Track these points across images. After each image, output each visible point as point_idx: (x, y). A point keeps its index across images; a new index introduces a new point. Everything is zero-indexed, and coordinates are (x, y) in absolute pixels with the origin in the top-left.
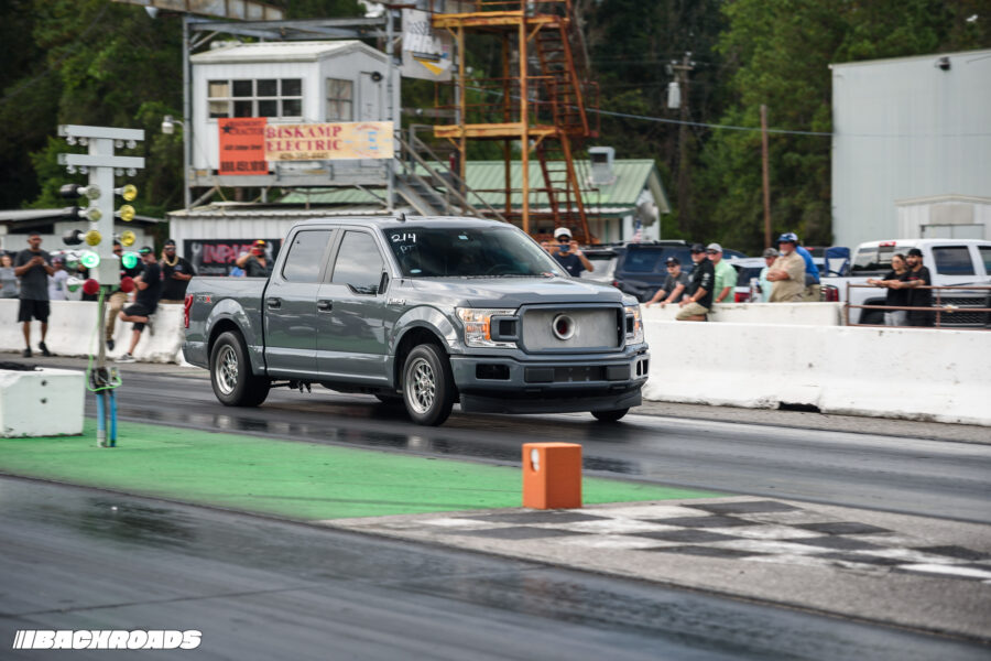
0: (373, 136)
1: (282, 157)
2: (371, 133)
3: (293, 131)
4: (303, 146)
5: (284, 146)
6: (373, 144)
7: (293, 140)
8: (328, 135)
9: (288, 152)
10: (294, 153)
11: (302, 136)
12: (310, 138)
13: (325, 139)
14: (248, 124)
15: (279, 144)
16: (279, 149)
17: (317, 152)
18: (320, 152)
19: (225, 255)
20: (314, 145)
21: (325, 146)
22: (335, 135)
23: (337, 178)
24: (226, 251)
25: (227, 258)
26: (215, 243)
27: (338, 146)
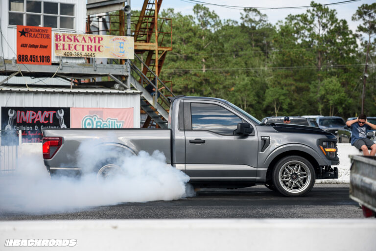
0: (122, 45)
1: (65, 54)
2: (120, 43)
3: (72, 38)
4: (79, 48)
5: (66, 47)
6: (122, 50)
7: (73, 44)
8: (95, 42)
9: (69, 51)
10: (73, 52)
11: (78, 41)
12: (83, 43)
13: (93, 44)
14: (36, 31)
15: (64, 45)
16: (64, 49)
17: (87, 52)
18: (90, 52)
19: (32, 118)
20: (86, 48)
21: (93, 49)
22: (99, 42)
23: (98, 69)
24: (33, 115)
25: (33, 120)
26: (25, 110)
27: (101, 50)
